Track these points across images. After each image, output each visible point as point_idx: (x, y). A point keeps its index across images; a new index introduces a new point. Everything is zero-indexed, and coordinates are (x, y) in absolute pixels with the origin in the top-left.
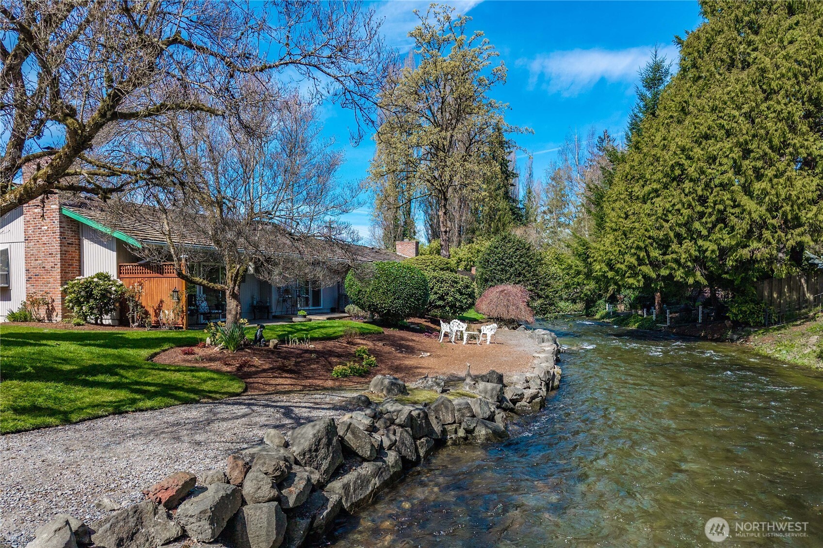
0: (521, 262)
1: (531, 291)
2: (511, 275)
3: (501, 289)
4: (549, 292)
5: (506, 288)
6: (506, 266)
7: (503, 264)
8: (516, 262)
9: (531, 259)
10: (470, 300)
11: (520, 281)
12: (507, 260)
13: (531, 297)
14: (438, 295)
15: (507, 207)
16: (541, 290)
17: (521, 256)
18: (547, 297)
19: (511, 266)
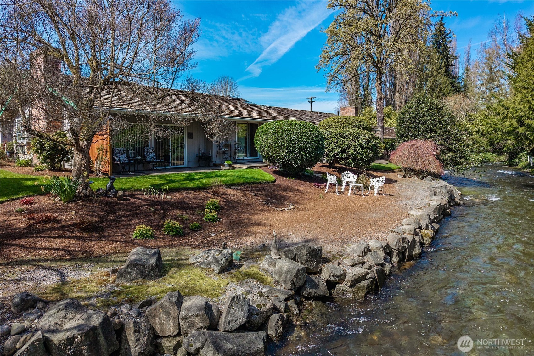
0: (433, 120)
1: (442, 145)
2: (423, 131)
3: (412, 143)
4: (460, 146)
5: (417, 142)
6: (418, 123)
7: (416, 122)
8: (427, 120)
9: (443, 117)
10: (371, 154)
11: (431, 137)
12: (420, 119)
13: (442, 150)
14: (341, 149)
15: (448, 82)
16: (452, 144)
17: (433, 115)
18: (458, 150)
19: (424, 123)
